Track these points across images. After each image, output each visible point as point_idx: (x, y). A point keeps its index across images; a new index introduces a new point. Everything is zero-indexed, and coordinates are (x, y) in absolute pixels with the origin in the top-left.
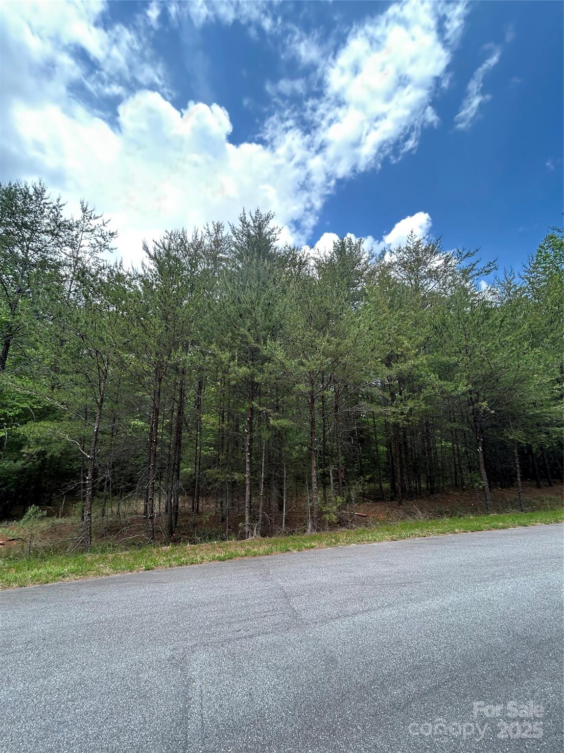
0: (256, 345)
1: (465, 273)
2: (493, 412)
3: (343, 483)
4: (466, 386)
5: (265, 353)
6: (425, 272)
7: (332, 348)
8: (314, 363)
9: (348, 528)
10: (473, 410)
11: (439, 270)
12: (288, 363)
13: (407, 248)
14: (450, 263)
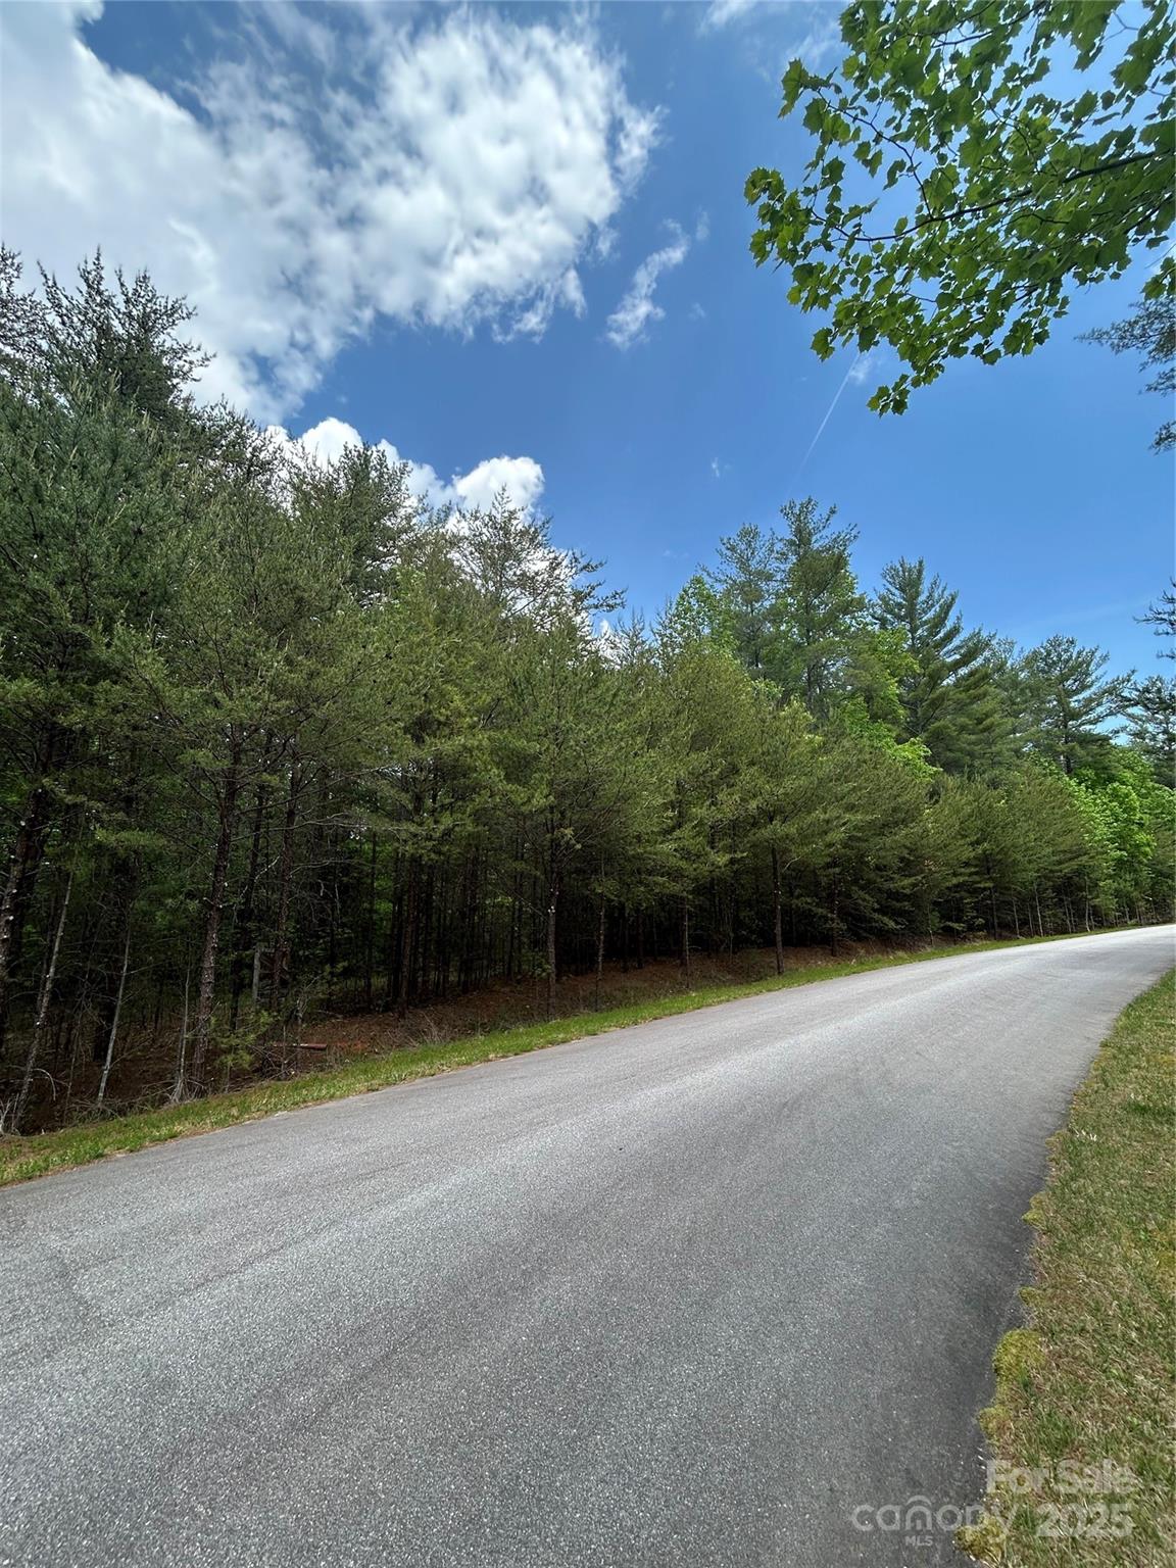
0: (78, 628)
1: (579, 597)
2: (579, 846)
3: (284, 983)
4: (546, 797)
5: (104, 654)
6: (515, 574)
7: (296, 678)
8: (242, 705)
9: (279, 1080)
10: (552, 841)
11: (539, 578)
12: (170, 694)
13: (490, 516)
14: (557, 572)
